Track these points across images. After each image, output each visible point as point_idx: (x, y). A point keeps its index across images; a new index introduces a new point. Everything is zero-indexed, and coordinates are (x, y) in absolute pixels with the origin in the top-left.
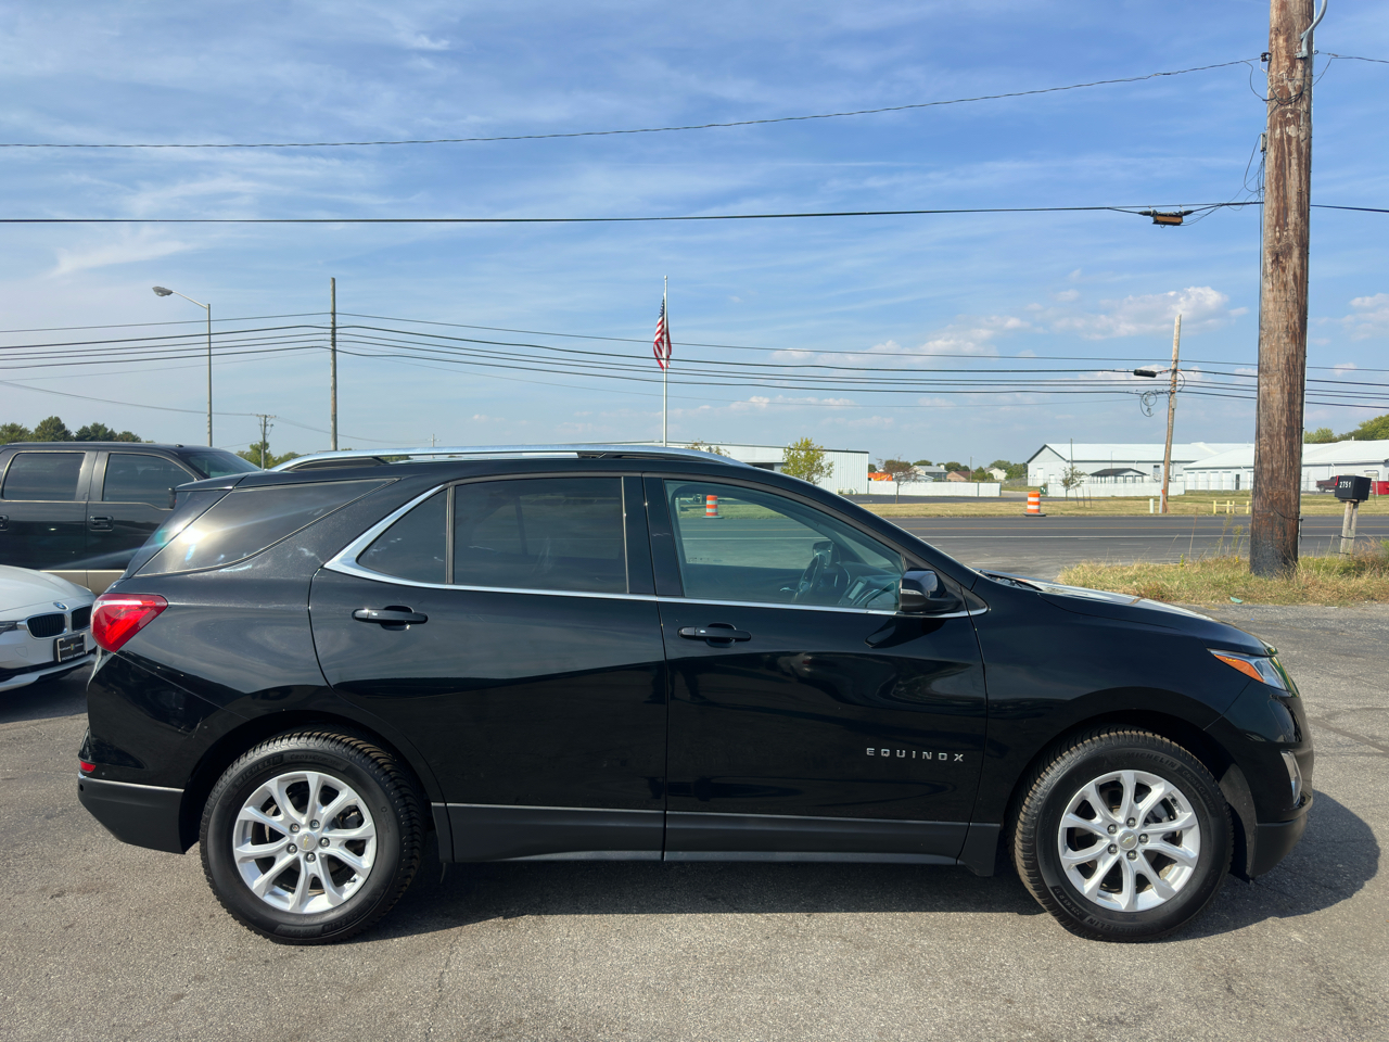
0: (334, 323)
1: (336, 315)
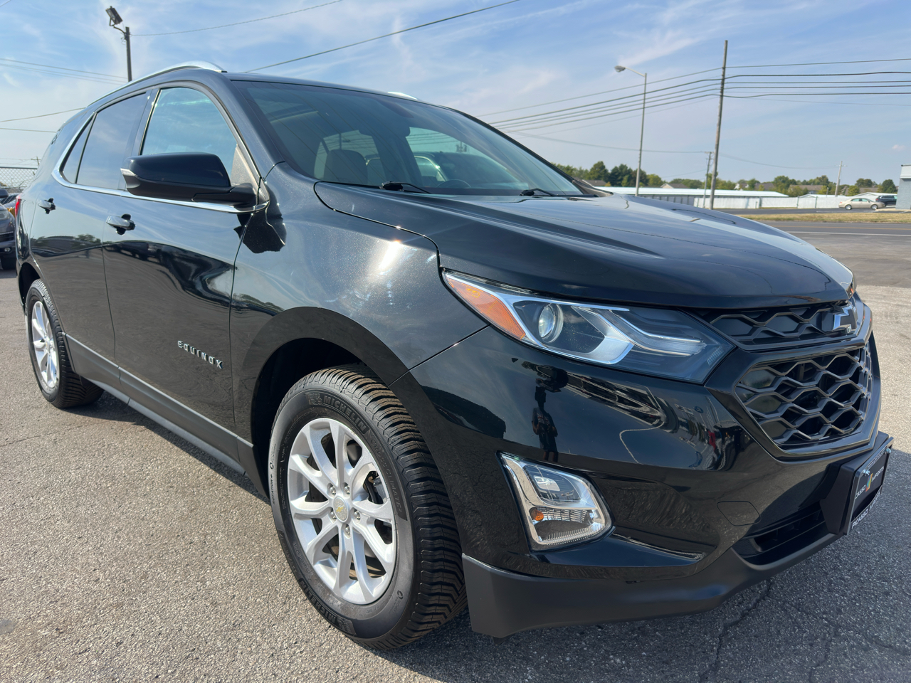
0: (724, 75)
1: (726, 69)
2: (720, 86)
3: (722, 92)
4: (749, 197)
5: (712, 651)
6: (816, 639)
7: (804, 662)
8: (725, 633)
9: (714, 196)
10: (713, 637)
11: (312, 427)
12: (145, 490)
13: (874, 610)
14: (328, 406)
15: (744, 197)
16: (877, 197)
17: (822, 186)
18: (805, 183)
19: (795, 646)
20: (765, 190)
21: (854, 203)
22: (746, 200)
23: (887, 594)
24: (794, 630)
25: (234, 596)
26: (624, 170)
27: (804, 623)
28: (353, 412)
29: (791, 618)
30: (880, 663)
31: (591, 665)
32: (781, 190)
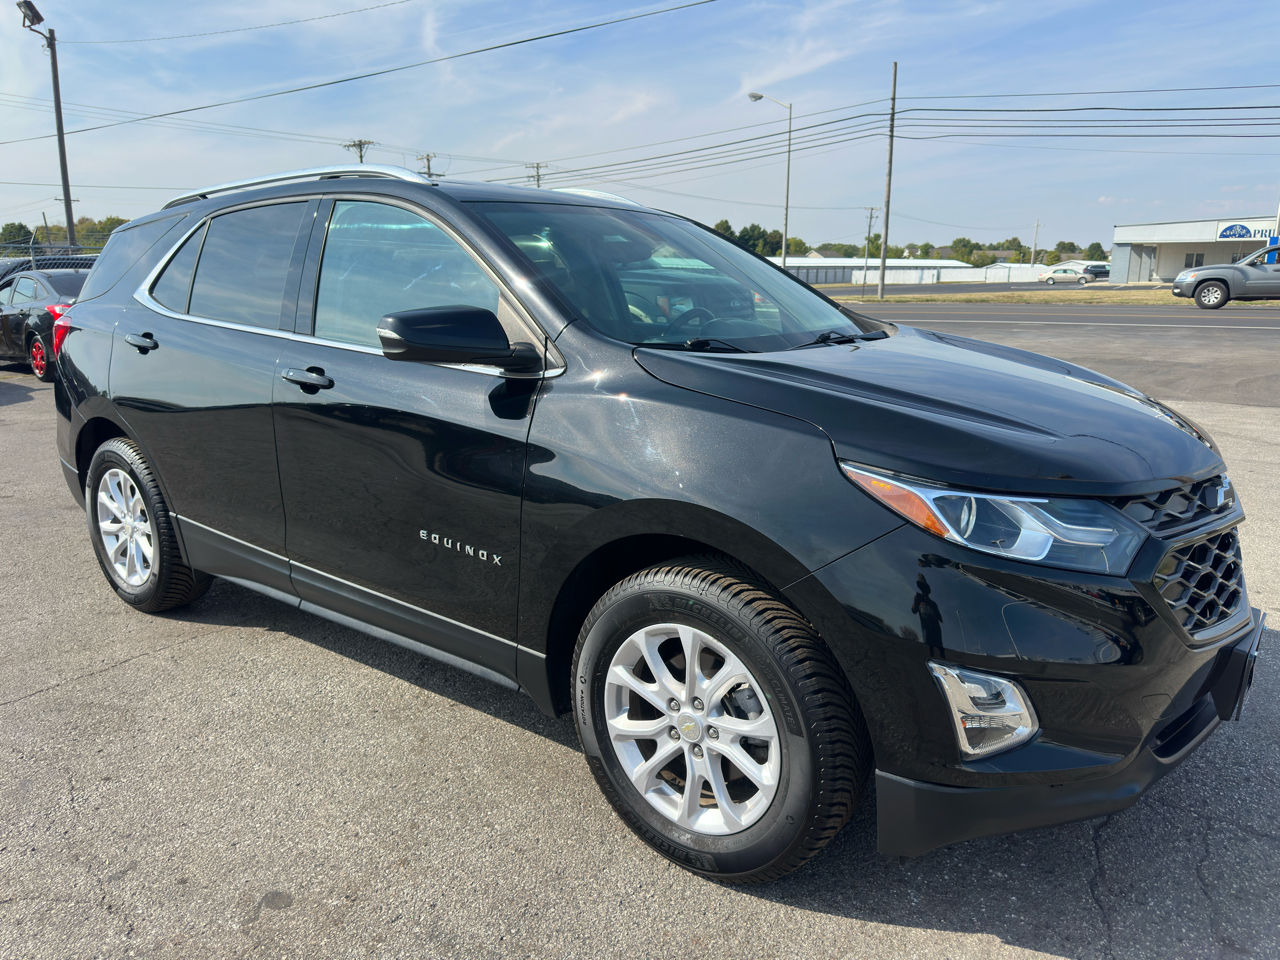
0: (893, 109)
1: (896, 100)
2: (889, 123)
3: (892, 131)
4: (923, 268)
5: (1092, 855)
6: (1191, 833)
7: (1188, 858)
8: (1097, 836)
9: (885, 268)
10: (1087, 841)
11: (647, 633)
12: (343, 718)
13: (1240, 798)
14: (680, 610)
15: (916, 268)
16: (1084, 267)
17: (1013, 252)
18: (992, 248)
19: (1173, 843)
20: (941, 258)
21: (1056, 275)
22: (919, 271)
23: (1247, 780)
24: (1167, 826)
25: (538, 840)
26: (756, 233)
27: (1174, 818)
28: (721, 617)
29: (1160, 814)
30: (1262, 853)
31: (973, 882)
32: (963, 257)
